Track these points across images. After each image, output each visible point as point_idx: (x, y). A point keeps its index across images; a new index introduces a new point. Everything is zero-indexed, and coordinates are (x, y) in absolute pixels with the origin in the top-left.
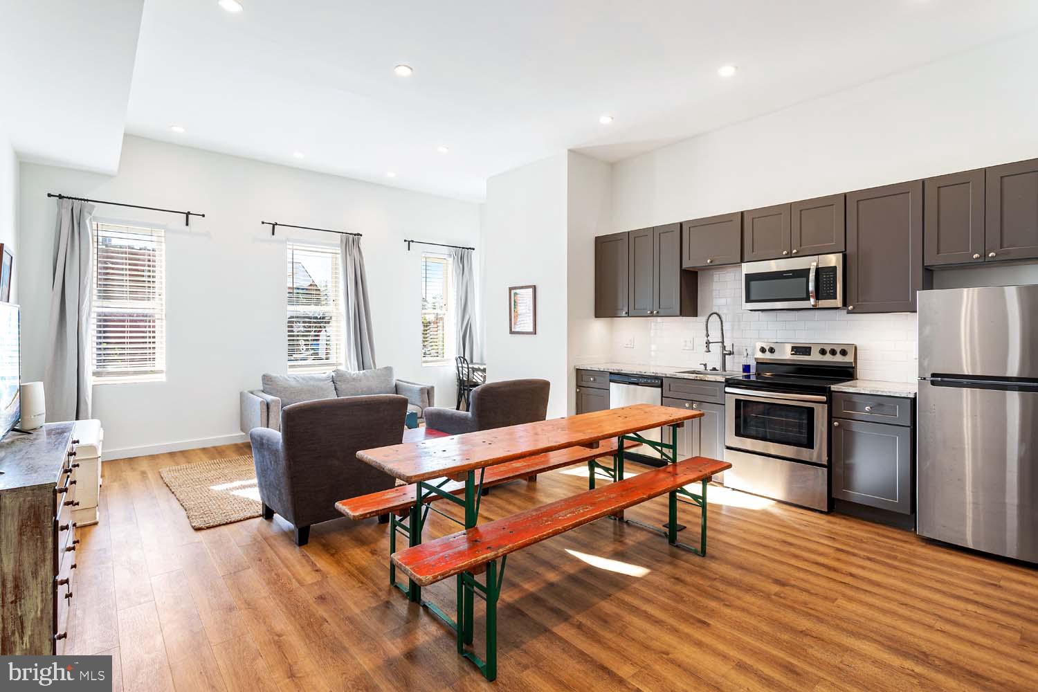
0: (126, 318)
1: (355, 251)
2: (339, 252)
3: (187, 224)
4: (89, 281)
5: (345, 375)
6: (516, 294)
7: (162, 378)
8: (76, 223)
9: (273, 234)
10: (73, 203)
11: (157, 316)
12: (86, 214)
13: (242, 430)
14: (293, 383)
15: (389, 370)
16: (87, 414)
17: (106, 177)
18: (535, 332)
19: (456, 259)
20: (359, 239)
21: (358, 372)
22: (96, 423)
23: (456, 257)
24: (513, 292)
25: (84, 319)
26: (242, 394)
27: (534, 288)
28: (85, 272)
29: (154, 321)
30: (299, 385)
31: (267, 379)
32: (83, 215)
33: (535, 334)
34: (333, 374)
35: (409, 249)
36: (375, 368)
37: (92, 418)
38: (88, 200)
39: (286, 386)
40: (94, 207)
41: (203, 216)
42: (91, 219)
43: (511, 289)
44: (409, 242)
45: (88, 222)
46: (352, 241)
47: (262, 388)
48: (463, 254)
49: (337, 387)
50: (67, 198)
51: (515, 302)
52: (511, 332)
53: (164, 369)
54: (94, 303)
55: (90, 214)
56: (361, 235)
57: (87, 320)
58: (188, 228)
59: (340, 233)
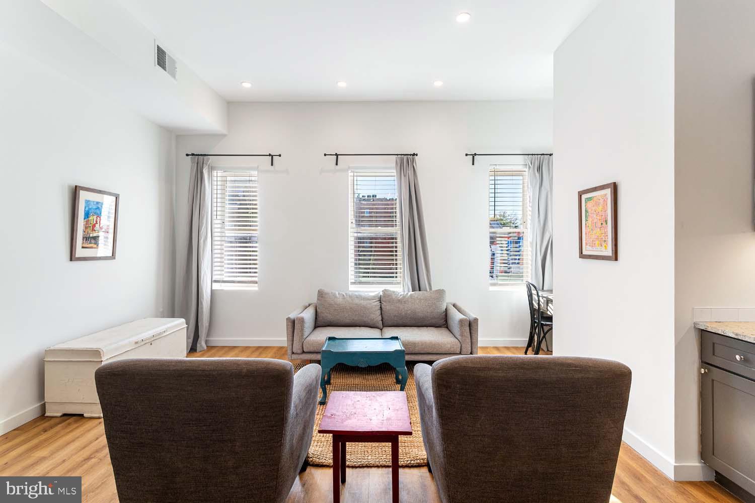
1: (411, 172)
2: (394, 174)
3: (272, 165)
5: (394, 295)
6: (586, 200)
7: (255, 287)
8: (200, 173)
9: (337, 164)
10: (199, 158)
11: (253, 239)
14: (340, 300)
15: (441, 293)
18: (616, 257)
19: (532, 169)
20: (414, 159)
21: (411, 293)
23: (532, 167)
24: (584, 197)
27: (615, 187)
32: (203, 166)
33: (616, 259)
35: (473, 164)
36: (431, 289)
38: (208, 155)
41: (280, 156)
43: (580, 194)
44: (474, 155)
46: (406, 161)
49: (383, 307)
50: (196, 155)
51: (586, 211)
52: (581, 255)
56: (417, 155)
58: (273, 167)
59: (396, 155)
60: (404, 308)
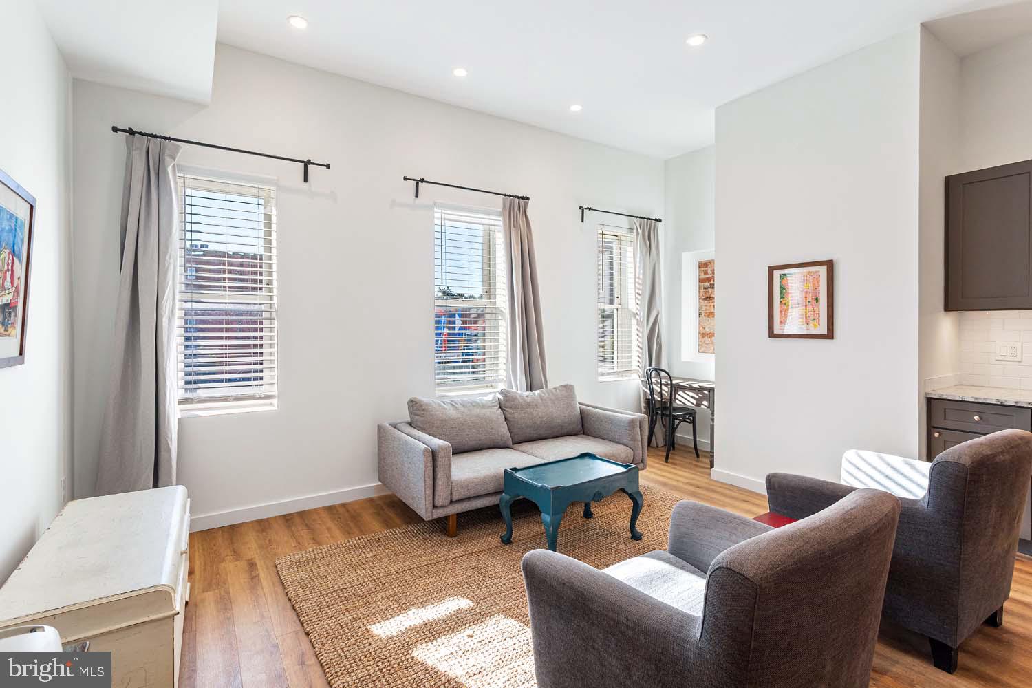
0: (224, 318)
1: (521, 222)
2: (501, 223)
3: (306, 180)
4: (172, 261)
5: (516, 398)
6: (783, 277)
7: (273, 406)
8: (154, 174)
9: (417, 196)
10: (148, 141)
11: (265, 315)
12: (168, 159)
13: (380, 480)
14: (452, 412)
15: (568, 388)
16: (171, 478)
17: (195, 106)
18: (830, 335)
19: (641, 234)
20: (526, 205)
21: (527, 393)
22: (180, 491)
23: (641, 232)
24: (777, 273)
25: (165, 319)
26: (380, 429)
27: (830, 265)
28: (167, 247)
29: (261, 323)
30: (459, 415)
31: (414, 405)
32: (164, 160)
33: (832, 337)
34: (501, 397)
35: (583, 221)
36: (547, 387)
37: (177, 485)
38: (170, 139)
39: (444, 417)
40: (178, 148)
41: (328, 166)
42: (174, 166)
43: (771, 270)
44: (584, 209)
45: (170, 170)
46: (517, 207)
47: (409, 420)
48: (648, 227)
49: (508, 416)
50: (141, 133)
51: (782, 288)
52: (772, 335)
53: (276, 393)
54: (178, 297)
55: (174, 159)
56: (528, 199)
57: (169, 319)
58: (307, 184)
59: (503, 195)
60: (538, 414)
